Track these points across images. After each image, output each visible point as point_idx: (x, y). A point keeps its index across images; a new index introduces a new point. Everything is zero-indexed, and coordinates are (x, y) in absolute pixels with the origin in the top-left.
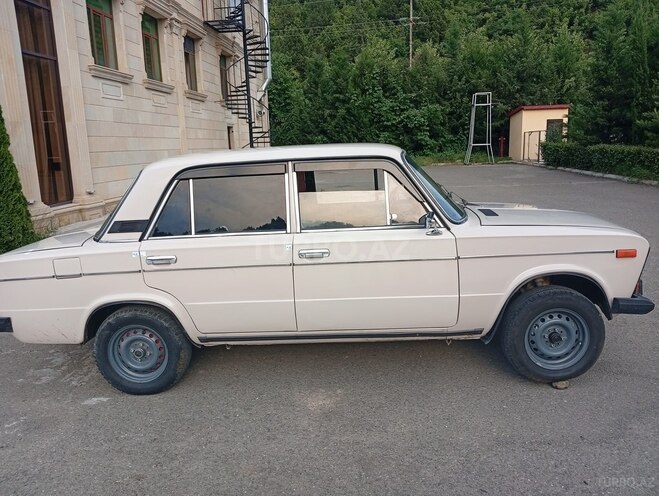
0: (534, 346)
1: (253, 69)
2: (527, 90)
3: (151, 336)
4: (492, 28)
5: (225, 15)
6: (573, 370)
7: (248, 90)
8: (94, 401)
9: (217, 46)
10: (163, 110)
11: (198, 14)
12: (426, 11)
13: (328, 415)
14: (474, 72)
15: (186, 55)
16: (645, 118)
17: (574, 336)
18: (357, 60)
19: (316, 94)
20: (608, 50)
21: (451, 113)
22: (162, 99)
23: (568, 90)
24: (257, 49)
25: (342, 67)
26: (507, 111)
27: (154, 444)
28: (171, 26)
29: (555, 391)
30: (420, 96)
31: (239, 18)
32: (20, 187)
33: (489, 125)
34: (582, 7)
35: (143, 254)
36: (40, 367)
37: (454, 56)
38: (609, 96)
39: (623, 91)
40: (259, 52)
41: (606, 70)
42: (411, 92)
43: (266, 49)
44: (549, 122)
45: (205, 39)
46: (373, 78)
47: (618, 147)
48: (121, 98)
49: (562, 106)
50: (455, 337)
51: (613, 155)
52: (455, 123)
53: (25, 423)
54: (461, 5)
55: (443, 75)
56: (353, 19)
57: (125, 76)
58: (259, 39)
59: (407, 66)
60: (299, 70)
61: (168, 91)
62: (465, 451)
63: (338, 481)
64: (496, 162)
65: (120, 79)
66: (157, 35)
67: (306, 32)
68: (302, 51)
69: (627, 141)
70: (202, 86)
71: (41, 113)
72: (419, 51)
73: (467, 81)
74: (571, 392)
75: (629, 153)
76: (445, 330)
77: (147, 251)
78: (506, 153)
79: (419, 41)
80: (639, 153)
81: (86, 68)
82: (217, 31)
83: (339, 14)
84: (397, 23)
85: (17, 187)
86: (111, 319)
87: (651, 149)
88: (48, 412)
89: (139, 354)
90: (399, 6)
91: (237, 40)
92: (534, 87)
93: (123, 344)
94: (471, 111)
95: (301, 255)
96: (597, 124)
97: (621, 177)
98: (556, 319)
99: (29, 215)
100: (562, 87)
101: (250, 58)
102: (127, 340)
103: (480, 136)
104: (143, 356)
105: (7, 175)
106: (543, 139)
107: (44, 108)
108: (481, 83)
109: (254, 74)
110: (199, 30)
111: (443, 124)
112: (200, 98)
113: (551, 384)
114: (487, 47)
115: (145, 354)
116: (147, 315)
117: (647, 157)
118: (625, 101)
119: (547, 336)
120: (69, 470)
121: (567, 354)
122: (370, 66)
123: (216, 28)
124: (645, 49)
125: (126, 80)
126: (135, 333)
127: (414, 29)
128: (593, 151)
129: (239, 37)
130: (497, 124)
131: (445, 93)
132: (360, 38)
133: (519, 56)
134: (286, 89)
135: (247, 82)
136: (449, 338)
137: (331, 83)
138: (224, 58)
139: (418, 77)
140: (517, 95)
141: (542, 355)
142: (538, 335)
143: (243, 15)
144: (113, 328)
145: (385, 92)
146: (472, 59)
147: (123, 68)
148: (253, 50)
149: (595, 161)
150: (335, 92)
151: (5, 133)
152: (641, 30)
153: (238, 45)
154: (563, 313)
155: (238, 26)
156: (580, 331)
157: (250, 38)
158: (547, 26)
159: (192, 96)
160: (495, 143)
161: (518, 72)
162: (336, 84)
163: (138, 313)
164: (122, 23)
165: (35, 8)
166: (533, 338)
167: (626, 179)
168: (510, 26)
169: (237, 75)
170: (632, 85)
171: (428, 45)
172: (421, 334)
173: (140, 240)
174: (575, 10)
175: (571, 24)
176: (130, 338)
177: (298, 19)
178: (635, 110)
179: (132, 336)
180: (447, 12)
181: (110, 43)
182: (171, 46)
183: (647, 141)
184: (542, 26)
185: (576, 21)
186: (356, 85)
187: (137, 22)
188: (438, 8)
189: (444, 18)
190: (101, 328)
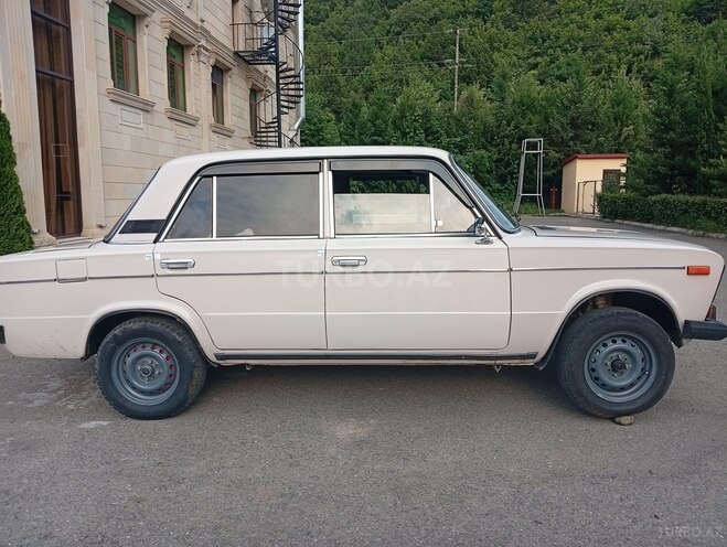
0: (595, 374)
1: (286, 104)
2: (582, 137)
3: (161, 352)
4: (544, 73)
5: (257, 46)
6: (639, 404)
7: (279, 126)
8: (93, 424)
9: (247, 79)
10: (186, 143)
11: (228, 43)
12: (473, 54)
13: (359, 444)
14: (524, 117)
15: (214, 86)
16: (711, 166)
17: (640, 365)
18: (398, 100)
19: (353, 136)
20: (670, 94)
21: (498, 161)
22: (185, 131)
23: (626, 138)
24: (291, 83)
25: (382, 108)
26: (560, 160)
27: (159, 467)
28: (198, 53)
29: (618, 427)
30: (465, 141)
31: (273, 49)
32: (25, 211)
33: (540, 174)
34: (642, 54)
35: (158, 257)
36: (33, 390)
37: (503, 99)
38: (671, 143)
39: (687, 138)
40: (292, 86)
41: (668, 114)
42: (456, 137)
43: (300, 83)
44: (605, 172)
45: (235, 70)
46: (415, 121)
47: (681, 197)
48: (141, 126)
49: (620, 155)
50: (505, 362)
51: (676, 206)
52: (503, 170)
53: (12, 443)
54: (511, 49)
55: (491, 120)
56: (394, 60)
57: (146, 103)
58: (292, 73)
59: (450, 110)
60: (334, 112)
61: (192, 123)
62: (516, 483)
63: (369, 508)
64: (547, 215)
65: (141, 106)
66: (183, 62)
67: (344, 72)
68: (339, 92)
69: (691, 191)
70: (229, 120)
71: (53, 145)
72: (465, 94)
73: (516, 127)
74: (636, 428)
75: (694, 204)
76: (495, 353)
77: (162, 254)
78: (558, 205)
79: (464, 85)
80: (705, 203)
81: (104, 92)
82: (248, 62)
83: (379, 54)
84: (441, 65)
85: (21, 211)
86: (117, 331)
87: (717, 199)
88: (39, 434)
89: (146, 372)
90: (444, 47)
91: (268, 74)
92: (588, 135)
93: (129, 360)
94: (520, 159)
95: (334, 263)
96: (658, 173)
97: (684, 230)
98: (619, 344)
99: (33, 243)
100: (620, 135)
101: (282, 92)
102: (133, 356)
103: (530, 185)
104: (151, 375)
105: (11, 197)
106: (599, 189)
107: (57, 141)
108: (532, 128)
109: (285, 110)
110: (229, 61)
111: (489, 172)
112: (226, 133)
113: (612, 420)
114: (538, 91)
115: (153, 373)
116: (158, 326)
117: (713, 208)
118: (688, 149)
119: (609, 363)
120: (58, 491)
121: (632, 385)
122: (412, 108)
123: (247, 60)
124: (710, 92)
125: (147, 108)
126: (144, 347)
127: (460, 72)
128: (655, 202)
129: (271, 70)
130: (549, 173)
131: (492, 139)
132: (401, 81)
133: (573, 102)
134: (321, 129)
135: (278, 118)
136: (498, 362)
137: (369, 125)
138: (254, 92)
139: (464, 121)
140: (571, 143)
141: (604, 386)
142: (599, 362)
143: (276, 47)
144: (119, 341)
145: (427, 136)
146: (522, 103)
147: (145, 93)
148: (287, 84)
149: (655, 212)
150: (373, 134)
151: (11, 151)
152: (705, 73)
153: (270, 79)
154: (628, 337)
155: (271, 58)
156: (647, 359)
157: (283, 71)
158: (603, 72)
159: (218, 130)
160: (547, 194)
161: (572, 118)
162: (375, 125)
163: (148, 324)
164: (145, 46)
165: (53, 26)
166: (594, 366)
167: (691, 232)
168: (564, 71)
169: (268, 111)
170: (696, 131)
171: (475, 87)
172: (468, 357)
173: (155, 242)
174: (634, 56)
175: (629, 71)
176: (138, 354)
177: (335, 59)
178: (700, 158)
179: (140, 351)
180: (496, 55)
181: (132, 68)
182: (198, 75)
183: (714, 190)
184: (597, 73)
185: (635, 68)
186: (396, 127)
187: (162, 47)
188: (486, 51)
189: (493, 61)
190: (105, 340)
